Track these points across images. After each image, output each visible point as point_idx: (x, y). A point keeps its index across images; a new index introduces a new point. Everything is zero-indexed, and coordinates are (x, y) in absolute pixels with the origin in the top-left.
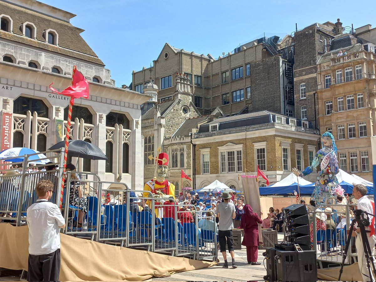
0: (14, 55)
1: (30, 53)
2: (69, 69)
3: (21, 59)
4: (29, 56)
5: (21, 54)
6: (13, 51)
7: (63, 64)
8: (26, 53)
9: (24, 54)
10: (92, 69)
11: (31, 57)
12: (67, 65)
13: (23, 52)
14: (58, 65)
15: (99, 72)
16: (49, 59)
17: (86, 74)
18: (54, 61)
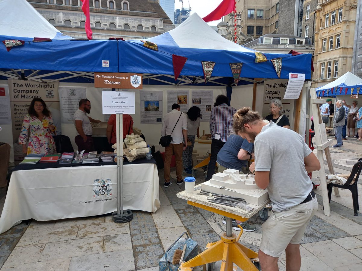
0: (100, 21)
1: (109, 18)
2: (134, 24)
3: (105, 23)
4: (109, 20)
5: (104, 20)
6: (100, 19)
7: (130, 22)
8: (107, 19)
9: (106, 20)
10: (150, 21)
11: (110, 21)
12: (133, 22)
13: (105, 19)
14: (127, 23)
15: (155, 22)
16: (121, 20)
17: (146, 25)
18: (124, 20)
